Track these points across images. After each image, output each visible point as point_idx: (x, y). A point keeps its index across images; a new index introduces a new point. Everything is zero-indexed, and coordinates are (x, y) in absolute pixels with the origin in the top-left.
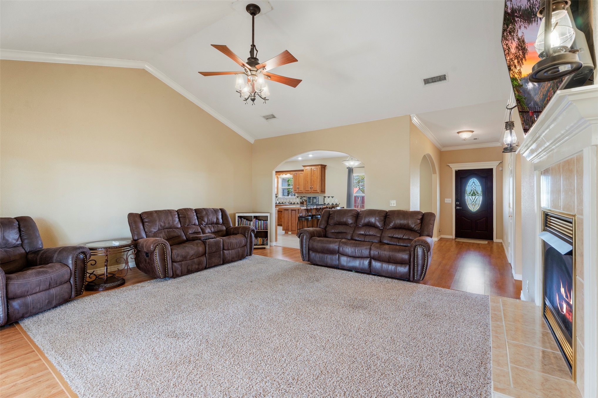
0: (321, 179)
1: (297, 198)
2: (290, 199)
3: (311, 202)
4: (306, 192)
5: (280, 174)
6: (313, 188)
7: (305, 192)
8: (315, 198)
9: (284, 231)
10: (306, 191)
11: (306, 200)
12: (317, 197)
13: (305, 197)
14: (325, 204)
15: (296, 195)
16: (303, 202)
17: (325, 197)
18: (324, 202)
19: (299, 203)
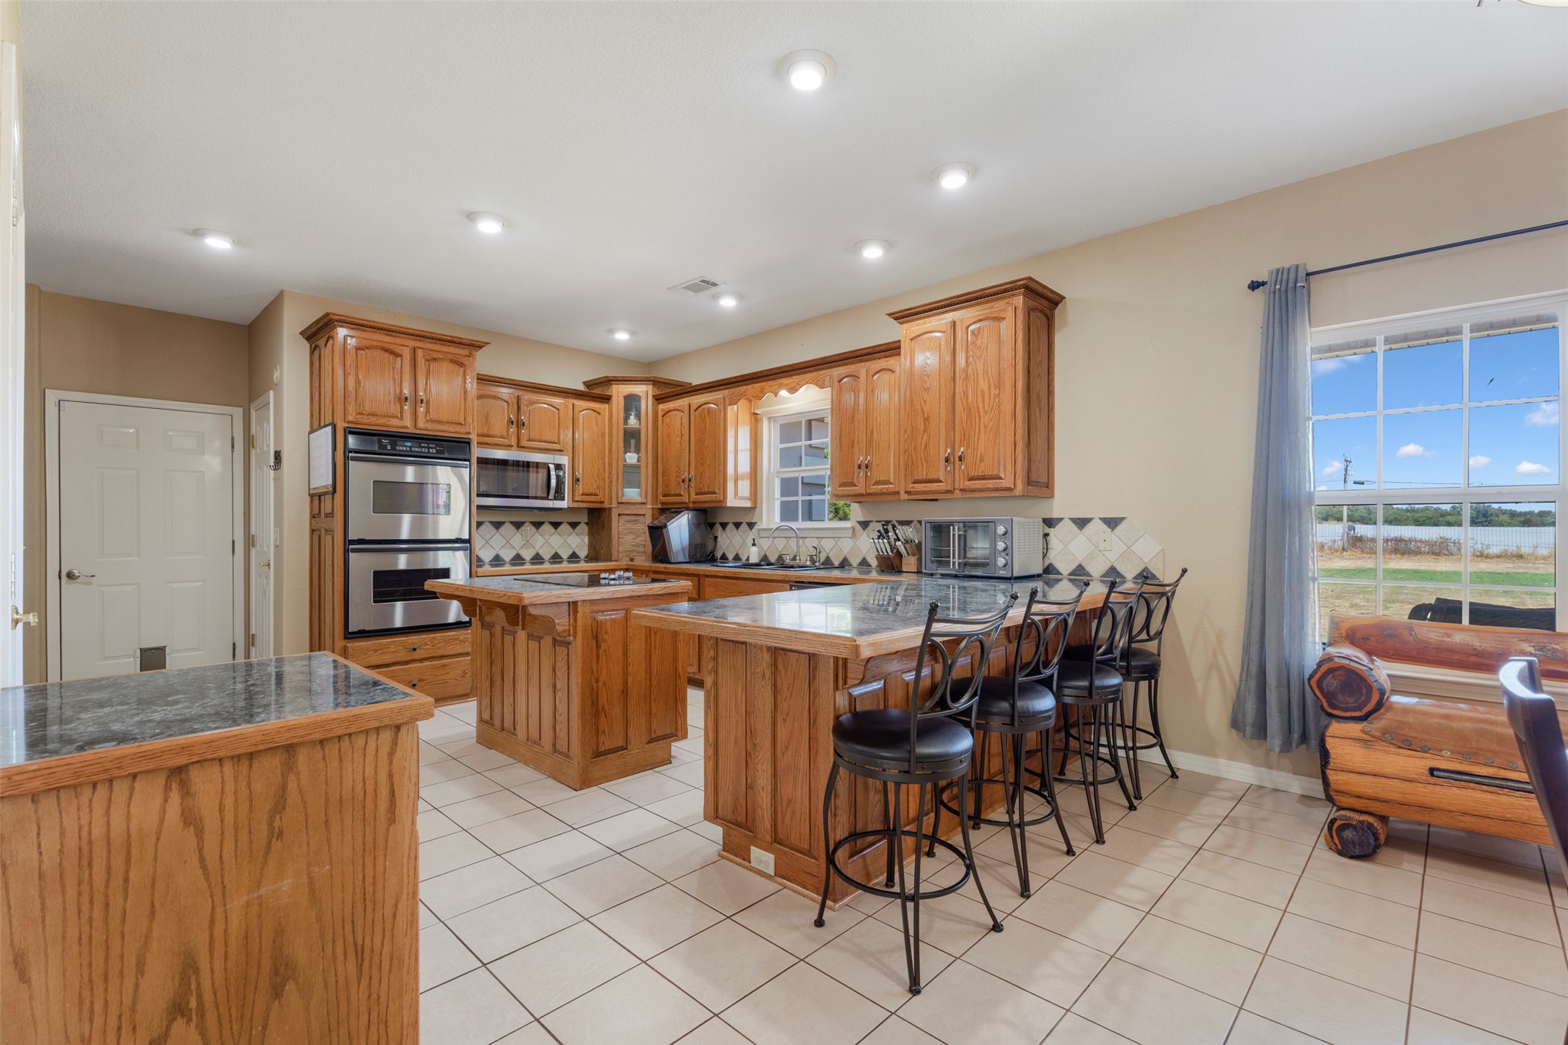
0: (1028, 390)
1: (859, 528)
2: (820, 536)
3: (955, 560)
4: (920, 487)
5: (763, 393)
6: (969, 459)
7: (911, 487)
8: (987, 526)
9: (716, 832)
10: (916, 482)
11: (919, 546)
12: (1001, 522)
13: (908, 523)
14: (1049, 570)
15: (856, 512)
16: (899, 555)
17: (1049, 523)
18: (1044, 556)
19: (874, 563)
